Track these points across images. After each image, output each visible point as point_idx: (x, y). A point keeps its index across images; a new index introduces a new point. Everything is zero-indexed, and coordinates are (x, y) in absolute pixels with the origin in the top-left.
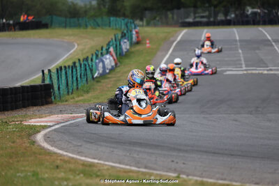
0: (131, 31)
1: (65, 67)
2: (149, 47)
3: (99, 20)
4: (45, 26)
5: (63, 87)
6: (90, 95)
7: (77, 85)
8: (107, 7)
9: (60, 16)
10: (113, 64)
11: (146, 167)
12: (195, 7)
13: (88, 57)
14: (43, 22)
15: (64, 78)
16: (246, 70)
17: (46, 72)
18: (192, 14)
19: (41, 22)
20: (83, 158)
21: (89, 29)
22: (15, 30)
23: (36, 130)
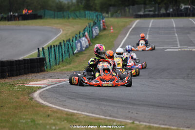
0: (100, 21)
1: (54, 46)
2: (112, 32)
3: (78, 13)
4: (40, 17)
5: (52, 60)
6: (71, 65)
7: (62, 58)
8: (83, 4)
9: (51, 10)
10: (87, 44)
11: (110, 116)
12: (145, 4)
13: (70, 39)
14: (39, 14)
15: (53, 53)
16: (180, 48)
17: (41, 49)
18: (143, 9)
19: (37, 14)
20: (66, 110)
21: (71, 20)
22: (19, 20)
23: (34, 90)
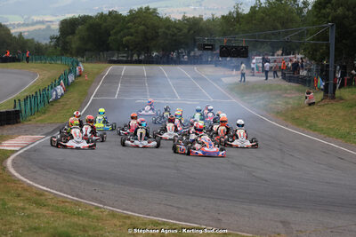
0: (76, 68)
7: (38, 108)
10: (63, 92)
12: (119, 50)
13: (46, 88)
20: (37, 185)
